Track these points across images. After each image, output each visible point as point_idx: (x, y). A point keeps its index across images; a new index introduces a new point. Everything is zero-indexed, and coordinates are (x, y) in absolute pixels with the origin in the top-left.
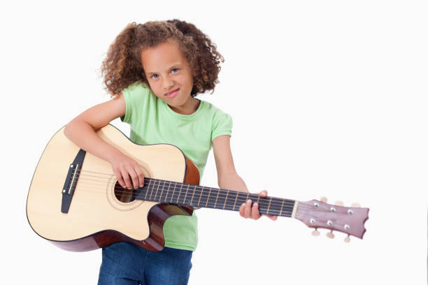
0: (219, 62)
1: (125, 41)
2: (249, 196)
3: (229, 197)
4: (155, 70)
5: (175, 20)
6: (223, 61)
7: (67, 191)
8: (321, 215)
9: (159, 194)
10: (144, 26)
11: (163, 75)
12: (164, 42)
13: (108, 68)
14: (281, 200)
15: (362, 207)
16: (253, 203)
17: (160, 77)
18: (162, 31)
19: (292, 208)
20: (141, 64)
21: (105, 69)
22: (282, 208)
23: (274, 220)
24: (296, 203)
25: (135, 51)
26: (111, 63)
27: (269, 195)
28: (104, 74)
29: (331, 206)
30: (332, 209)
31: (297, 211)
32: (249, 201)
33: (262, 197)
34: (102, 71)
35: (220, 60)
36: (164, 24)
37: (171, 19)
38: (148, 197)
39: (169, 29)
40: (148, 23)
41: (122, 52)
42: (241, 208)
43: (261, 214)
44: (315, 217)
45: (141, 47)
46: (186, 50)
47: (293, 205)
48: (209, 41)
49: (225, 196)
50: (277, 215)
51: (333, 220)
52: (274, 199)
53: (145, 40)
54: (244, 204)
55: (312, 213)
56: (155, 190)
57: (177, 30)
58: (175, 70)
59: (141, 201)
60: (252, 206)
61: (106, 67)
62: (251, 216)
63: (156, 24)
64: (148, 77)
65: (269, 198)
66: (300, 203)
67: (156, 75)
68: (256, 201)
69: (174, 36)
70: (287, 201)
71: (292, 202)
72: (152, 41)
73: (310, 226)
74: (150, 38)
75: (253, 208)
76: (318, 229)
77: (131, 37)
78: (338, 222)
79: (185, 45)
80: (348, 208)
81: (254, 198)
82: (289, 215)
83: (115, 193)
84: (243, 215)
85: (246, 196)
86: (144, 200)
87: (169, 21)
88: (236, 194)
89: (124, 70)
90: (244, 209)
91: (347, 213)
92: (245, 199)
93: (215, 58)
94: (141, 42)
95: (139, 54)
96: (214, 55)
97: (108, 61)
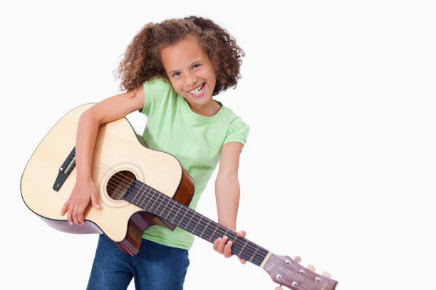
0: (239, 56)
1: (142, 41)
2: (228, 233)
3: (209, 226)
4: (176, 68)
5: (192, 17)
6: (244, 55)
7: (64, 170)
8: (289, 273)
9: (146, 202)
10: (162, 25)
11: (186, 72)
12: (183, 38)
13: (125, 70)
14: (256, 246)
15: (331, 278)
16: (228, 240)
17: (182, 75)
18: (180, 28)
19: (264, 258)
20: (161, 64)
21: (122, 70)
22: (254, 255)
23: (243, 263)
24: (269, 254)
25: (154, 50)
26: (129, 64)
27: (246, 237)
28: (122, 75)
29: (302, 267)
30: (301, 271)
31: (267, 263)
32: (225, 237)
33: (239, 238)
34: (120, 72)
35: (240, 54)
36: (181, 20)
37: (188, 16)
38: (135, 201)
39: (187, 25)
40: (166, 21)
41: (140, 52)
42: (216, 241)
43: (232, 254)
44: (282, 274)
45: (160, 45)
46: (206, 45)
47: (265, 255)
48: (228, 36)
49: (206, 225)
50: (246, 260)
51: (299, 283)
52: (250, 243)
53: (163, 38)
54: (220, 239)
55: (281, 268)
56: (144, 197)
57: (195, 26)
58: (196, 66)
59: (128, 203)
60: (226, 243)
61: (124, 68)
62: (222, 251)
63: (174, 22)
64: (170, 75)
65: (245, 241)
66: (273, 255)
67: (178, 73)
68: (233, 239)
69: (192, 32)
70: (261, 249)
71: (266, 252)
72: (170, 38)
73: (275, 281)
74: (168, 36)
75: (227, 246)
76: (283, 286)
77: (149, 37)
78: (303, 285)
79: (204, 40)
80: (318, 275)
81: (232, 235)
82: (259, 264)
83: (108, 187)
84: (216, 248)
85: (225, 231)
86: (131, 203)
87: (186, 18)
88: (216, 226)
89: (142, 69)
90: (219, 242)
91: (314, 280)
92: (224, 234)
93: (235, 52)
94: (160, 41)
95: (159, 53)
96: (234, 49)
97: (126, 61)
